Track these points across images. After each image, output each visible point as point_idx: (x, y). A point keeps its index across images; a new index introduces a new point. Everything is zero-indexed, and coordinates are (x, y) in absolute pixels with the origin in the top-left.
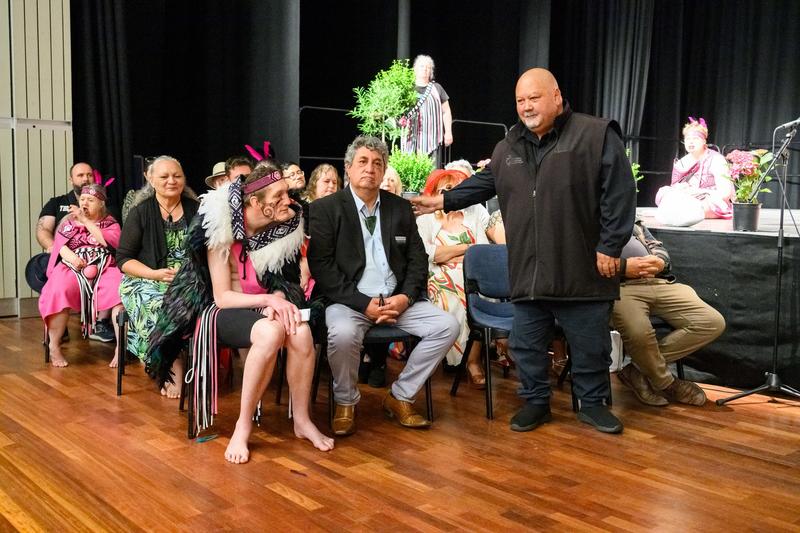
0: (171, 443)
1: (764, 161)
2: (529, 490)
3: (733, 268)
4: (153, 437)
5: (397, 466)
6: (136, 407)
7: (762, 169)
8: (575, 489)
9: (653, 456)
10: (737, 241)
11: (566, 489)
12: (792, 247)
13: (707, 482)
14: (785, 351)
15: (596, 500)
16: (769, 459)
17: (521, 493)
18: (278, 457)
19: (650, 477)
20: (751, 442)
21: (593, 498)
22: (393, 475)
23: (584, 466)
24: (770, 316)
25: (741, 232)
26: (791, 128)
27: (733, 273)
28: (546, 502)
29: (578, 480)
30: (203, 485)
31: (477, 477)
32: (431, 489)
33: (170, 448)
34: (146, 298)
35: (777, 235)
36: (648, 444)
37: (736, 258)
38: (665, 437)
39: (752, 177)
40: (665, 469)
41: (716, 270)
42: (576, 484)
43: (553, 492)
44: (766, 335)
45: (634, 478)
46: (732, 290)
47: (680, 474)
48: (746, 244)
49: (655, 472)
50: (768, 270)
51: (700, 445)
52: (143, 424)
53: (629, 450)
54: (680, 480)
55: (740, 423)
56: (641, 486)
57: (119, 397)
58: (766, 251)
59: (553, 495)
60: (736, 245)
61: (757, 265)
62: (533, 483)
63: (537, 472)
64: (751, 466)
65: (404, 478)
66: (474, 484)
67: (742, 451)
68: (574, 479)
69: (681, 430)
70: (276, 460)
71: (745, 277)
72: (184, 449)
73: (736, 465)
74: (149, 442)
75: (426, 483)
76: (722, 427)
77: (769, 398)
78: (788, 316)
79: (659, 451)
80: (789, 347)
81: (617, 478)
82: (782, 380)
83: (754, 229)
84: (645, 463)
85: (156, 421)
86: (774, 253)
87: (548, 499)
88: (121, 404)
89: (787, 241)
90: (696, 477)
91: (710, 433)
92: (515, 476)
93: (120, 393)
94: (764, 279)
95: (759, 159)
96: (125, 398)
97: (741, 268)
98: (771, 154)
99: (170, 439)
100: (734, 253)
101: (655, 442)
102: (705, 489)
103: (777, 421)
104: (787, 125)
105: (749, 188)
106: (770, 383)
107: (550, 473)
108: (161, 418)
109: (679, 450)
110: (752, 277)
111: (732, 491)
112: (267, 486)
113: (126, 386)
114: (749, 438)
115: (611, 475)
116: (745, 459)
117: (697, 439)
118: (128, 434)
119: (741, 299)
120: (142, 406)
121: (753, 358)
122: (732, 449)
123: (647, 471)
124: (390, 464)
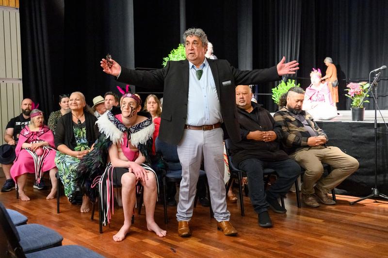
0: (90, 235)
1: (365, 87)
2: (269, 249)
3: (353, 139)
4: (80, 232)
5: (203, 241)
6: (68, 218)
7: (365, 91)
8: (291, 247)
9: (325, 230)
10: (354, 126)
11: (287, 248)
12: (381, 128)
13: (353, 241)
14: (381, 178)
15: (302, 252)
16: (379, 229)
17: (266, 251)
18: (144, 239)
19: (325, 240)
20: (369, 221)
21: (301, 251)
22: (203, 245)
23: (293, 236)
24: (372, 161)
25: (356, 121)
26: (378, 72)
27: (353, 141)
28: (279, 254)
29: (292, 243)
30: (111, 254)
31: (243, 244)
32: (222, 250)
33: (90, 237)
34: (68, 164)
35: (374, 122)
36: (321, 224)
37: (354, 134)
38: (328, 221)
39: (360, 95)
40: (332, 236)
41: (345, 140)
42: (291, 245)
43: (282, 249)
44: (371, 170)
45: (318, 240)
46: (353, 149)
47: (339, 238)
48: (359, 127)
49: (327, 237)
50: (370, 139)
51: (345, 224)
52: (74, 226)
53: (313, 228)
54: (340, 241)
55: (363, 213)
56: (323, 244)
57: (58, 214)
58: (369, 130)
59: (281, 250)
60: (354, 128)
61: (365, 137)
62: (270, 245)
63: (272, 240)
64: (372, 233)
65: (208, 246)
66: (243, 247)
67: (366, 226)
68: (289, 242)
69: (335, 217)
70: (144, 241)
71: (359, 143)
72: (97, 238)
73: (364, 232)
74: (79, 235)
75: (219, 248)
76: (355, 215)
77: (374, 201)
78: (381, 161)
79: (327, 228)
80: (382, 175)
81: (309, 241)
82: (380, 192)
83: (362, 120)
84: (322, 233)
85: (80, 225)
86: (373, 131)
87: (280, 252)
88: (60, 217)
89: (379, 125)
90: (347, 239)
91: (349, 218)
92: (261, 243)
93: (59, 212)
94: (368, 144)
95: (363, 87)
96: (61, 214)
97: (357, 138)
98: (369, 84)
99: (89, 233)
100: (353, 131)
101: (324, 223)
102: (352, 244)
103: (378, 211)
104: (376, 70)
105: (359, 100)
106: (374, 193)
107: (277, 240)
108: (82, 223)
109: (336, 226)
110: (362, 143)
111: (365, 245)
112: (142, 253)
113: (61, 209)
114: (368, 219)
115: (307, 240)
116: (368, 230)
117: (344, 221)
118: (68, 232)
119: (357, 153)
120: (71, 218)
121: (365, 181)
122: (361, 225)
123: (323, 237)
124: (200, 240)
